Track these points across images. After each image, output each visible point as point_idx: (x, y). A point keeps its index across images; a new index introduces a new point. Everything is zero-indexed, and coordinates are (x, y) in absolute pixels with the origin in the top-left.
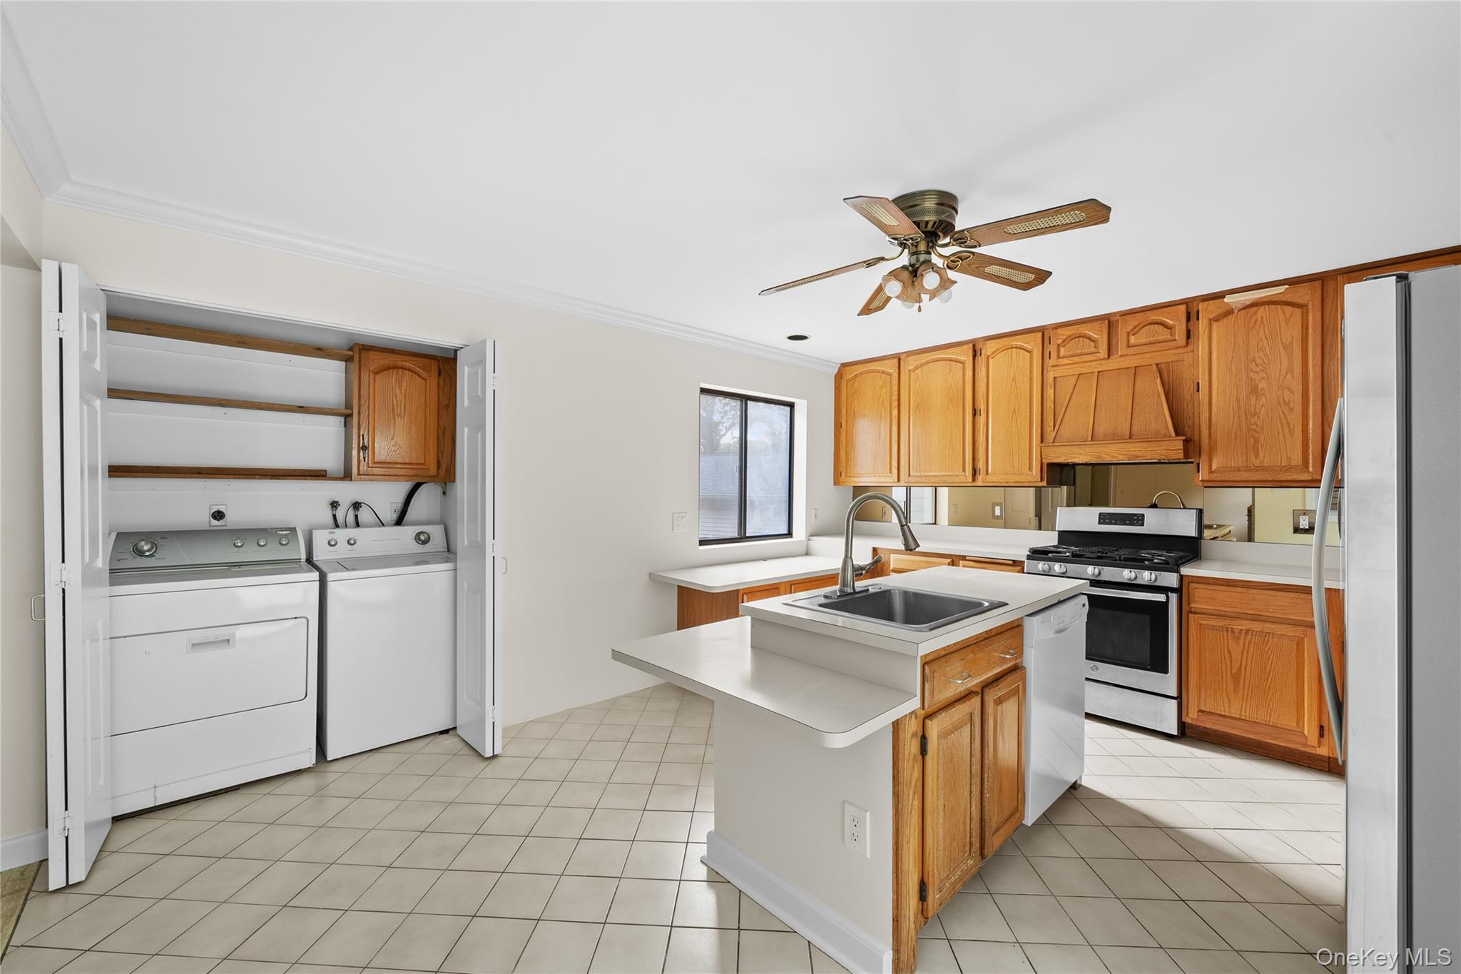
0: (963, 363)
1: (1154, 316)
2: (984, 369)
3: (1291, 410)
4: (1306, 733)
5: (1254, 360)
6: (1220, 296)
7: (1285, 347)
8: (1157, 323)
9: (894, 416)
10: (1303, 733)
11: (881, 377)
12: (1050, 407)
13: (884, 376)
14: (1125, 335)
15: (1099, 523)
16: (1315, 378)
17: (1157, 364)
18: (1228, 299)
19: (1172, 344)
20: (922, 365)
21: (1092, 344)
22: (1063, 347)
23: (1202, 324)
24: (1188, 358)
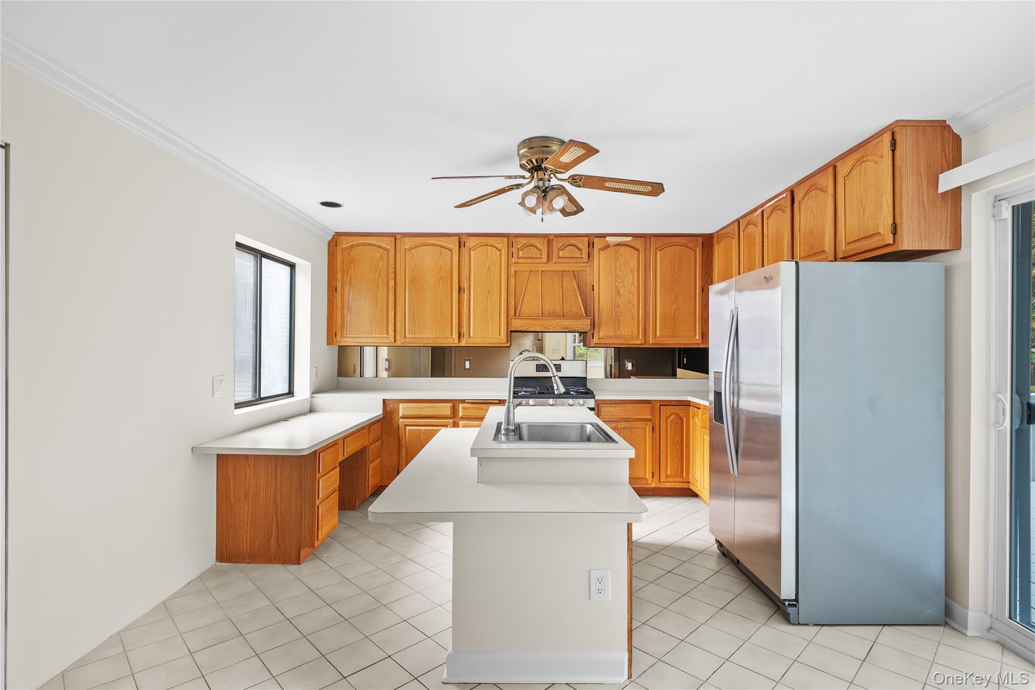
0: (451, 250)
1: (573, 241)
2: (467, 257)
3: (633, 305)
4: (647, 477)
5: (618, 276)
6: (603, 236)
7: (631, 270)
8: (573, 246)
9: (391, 287)
10: (646, 478)
11: (378, 251)
12: (512, 291)
13: (381, 250)
14: (557, 250)
15: (537, 371)
16: (642, 289)
17: (573, 271)
18: (608, 239)
19: (581, 260)
20: (416, 247)
21: (539, 252)
22: (522, 251)
23: (596, 250)
24: (588, 269)
